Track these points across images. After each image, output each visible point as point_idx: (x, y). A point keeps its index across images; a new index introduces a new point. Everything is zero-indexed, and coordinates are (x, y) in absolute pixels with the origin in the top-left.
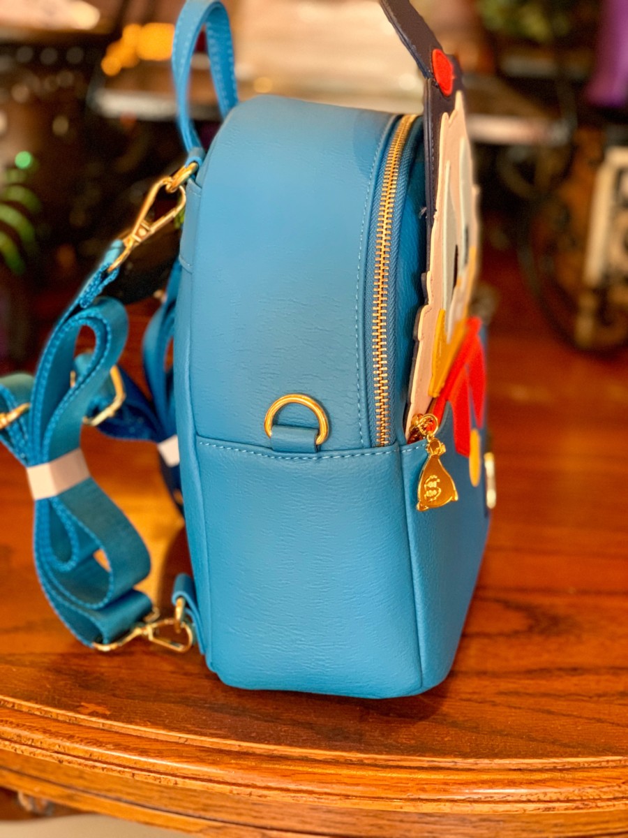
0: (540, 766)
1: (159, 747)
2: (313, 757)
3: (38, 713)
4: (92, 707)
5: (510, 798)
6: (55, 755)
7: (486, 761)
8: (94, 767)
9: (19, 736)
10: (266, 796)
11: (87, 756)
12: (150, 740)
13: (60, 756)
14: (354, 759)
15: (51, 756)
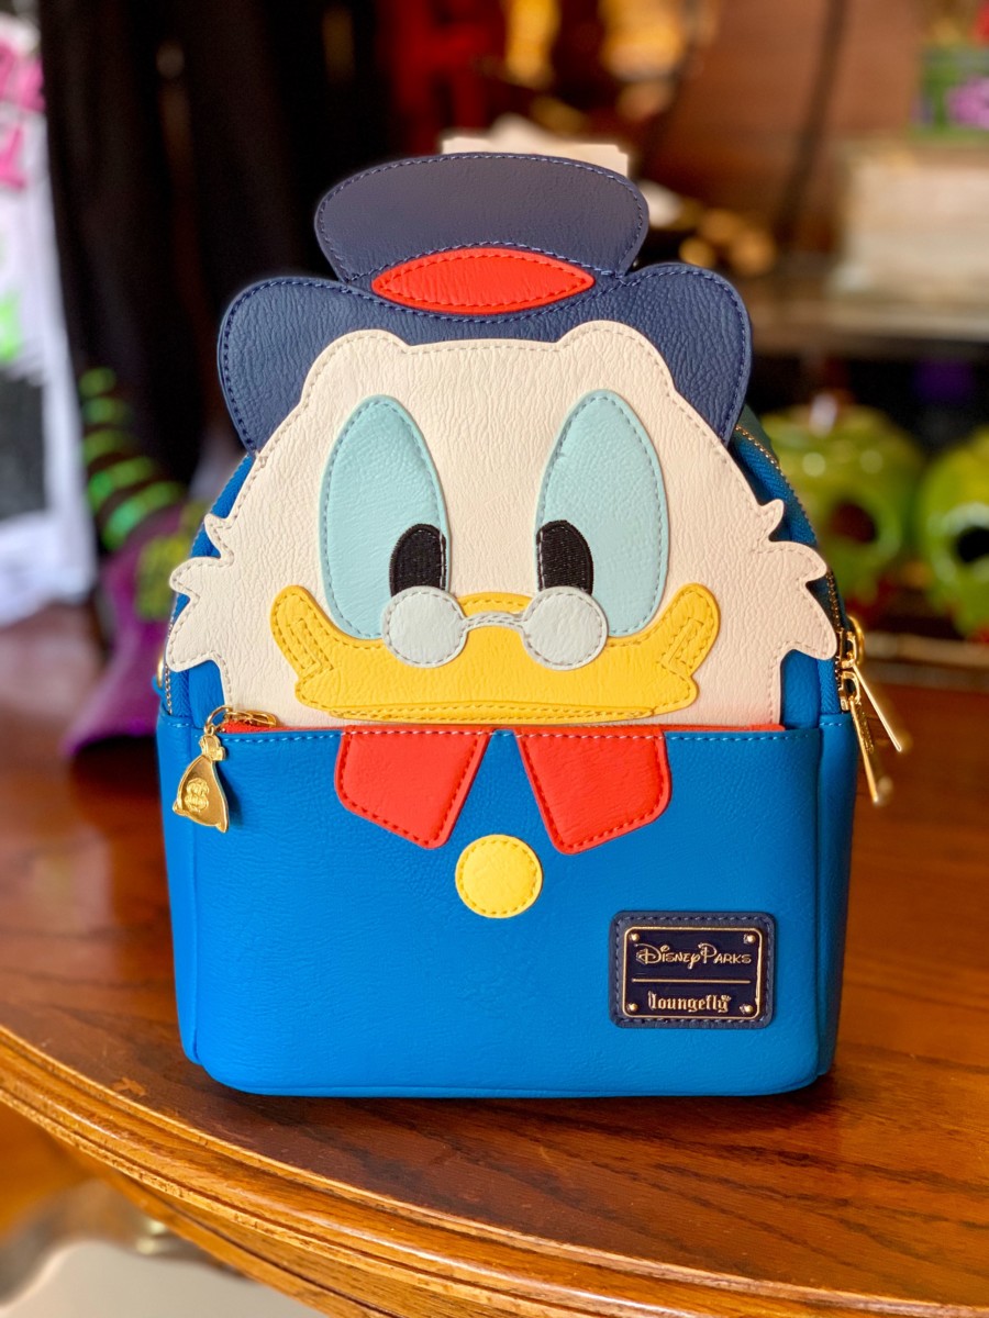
0: (629, 1268)
1: (175, 1145)
2: (339, 1192)
3: (73, 1082)
4: (128, 1084)
5: (571, 1304)
6: (73, 1135)
7: (553, 1244)
8: (106, 1157)
9: (45, 1105)
10: (273, 1232)
11: (103, 1142)
12: (170, 1135)
13: (78, 1138)
14: (386, 1206)
15: (69, 1136)
